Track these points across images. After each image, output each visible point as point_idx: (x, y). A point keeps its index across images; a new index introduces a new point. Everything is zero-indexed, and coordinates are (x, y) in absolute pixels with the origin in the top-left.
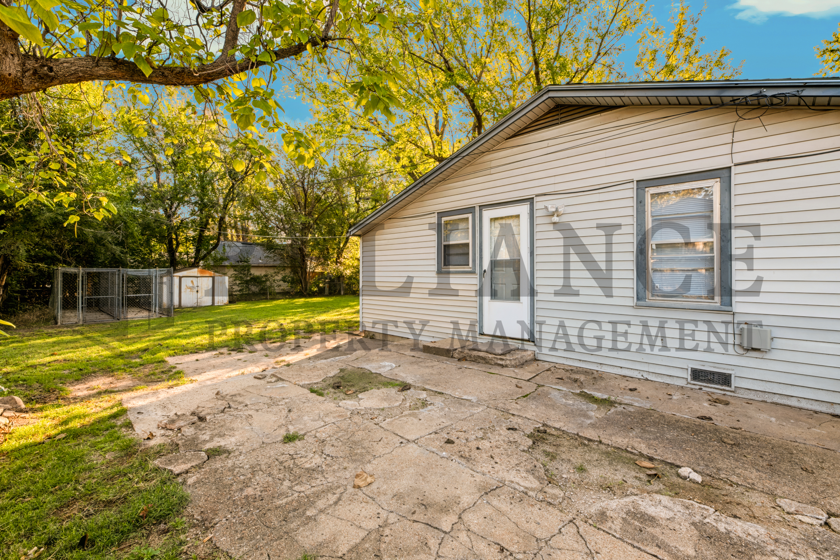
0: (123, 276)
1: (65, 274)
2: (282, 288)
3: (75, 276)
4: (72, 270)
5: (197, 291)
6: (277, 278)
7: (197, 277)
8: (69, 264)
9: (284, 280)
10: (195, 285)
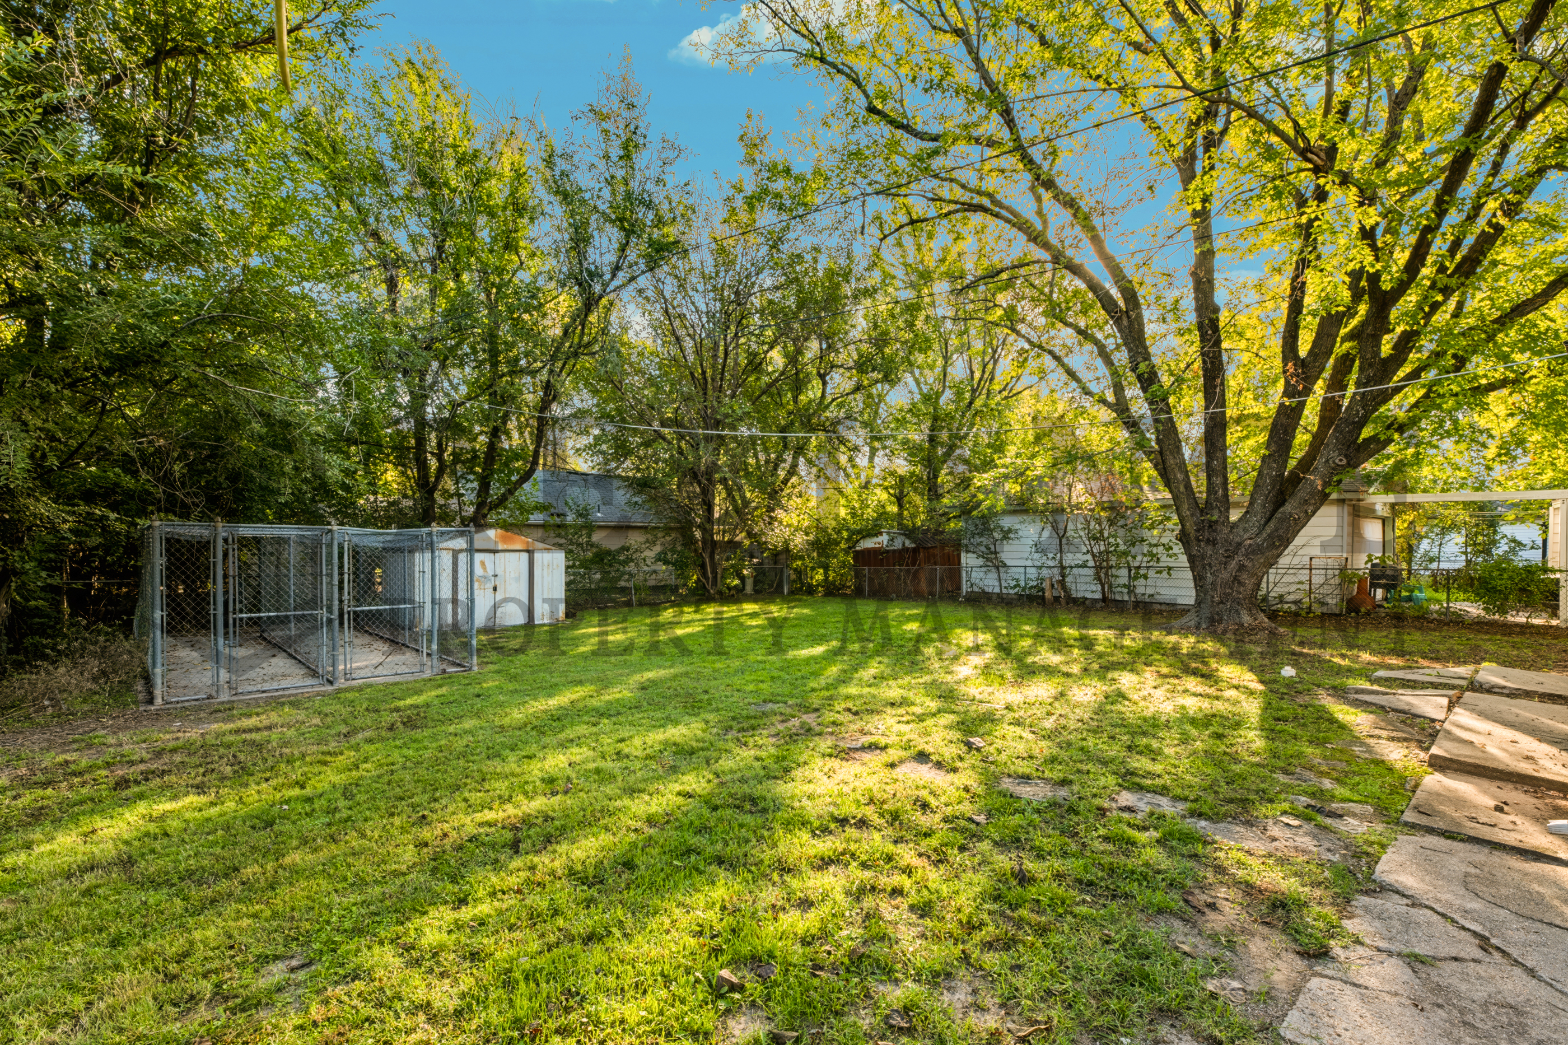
0: (341, 547)
1: (173, 545)
2: (660, 576)
3: (205, 546)
4: (193, 530)
5: (495, 589)
6: (648, 553)
7: (495, 552)
8: (185, 513)
9: (661, 558)
10: (491, 572)
